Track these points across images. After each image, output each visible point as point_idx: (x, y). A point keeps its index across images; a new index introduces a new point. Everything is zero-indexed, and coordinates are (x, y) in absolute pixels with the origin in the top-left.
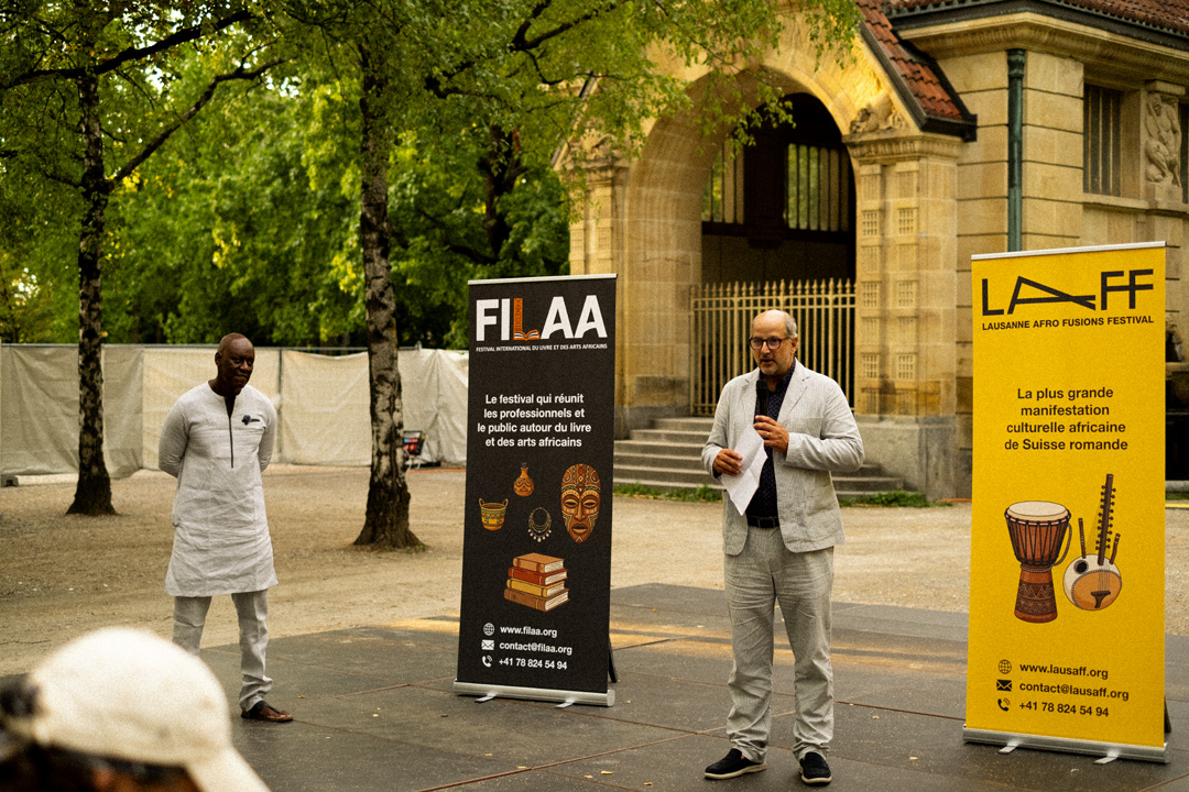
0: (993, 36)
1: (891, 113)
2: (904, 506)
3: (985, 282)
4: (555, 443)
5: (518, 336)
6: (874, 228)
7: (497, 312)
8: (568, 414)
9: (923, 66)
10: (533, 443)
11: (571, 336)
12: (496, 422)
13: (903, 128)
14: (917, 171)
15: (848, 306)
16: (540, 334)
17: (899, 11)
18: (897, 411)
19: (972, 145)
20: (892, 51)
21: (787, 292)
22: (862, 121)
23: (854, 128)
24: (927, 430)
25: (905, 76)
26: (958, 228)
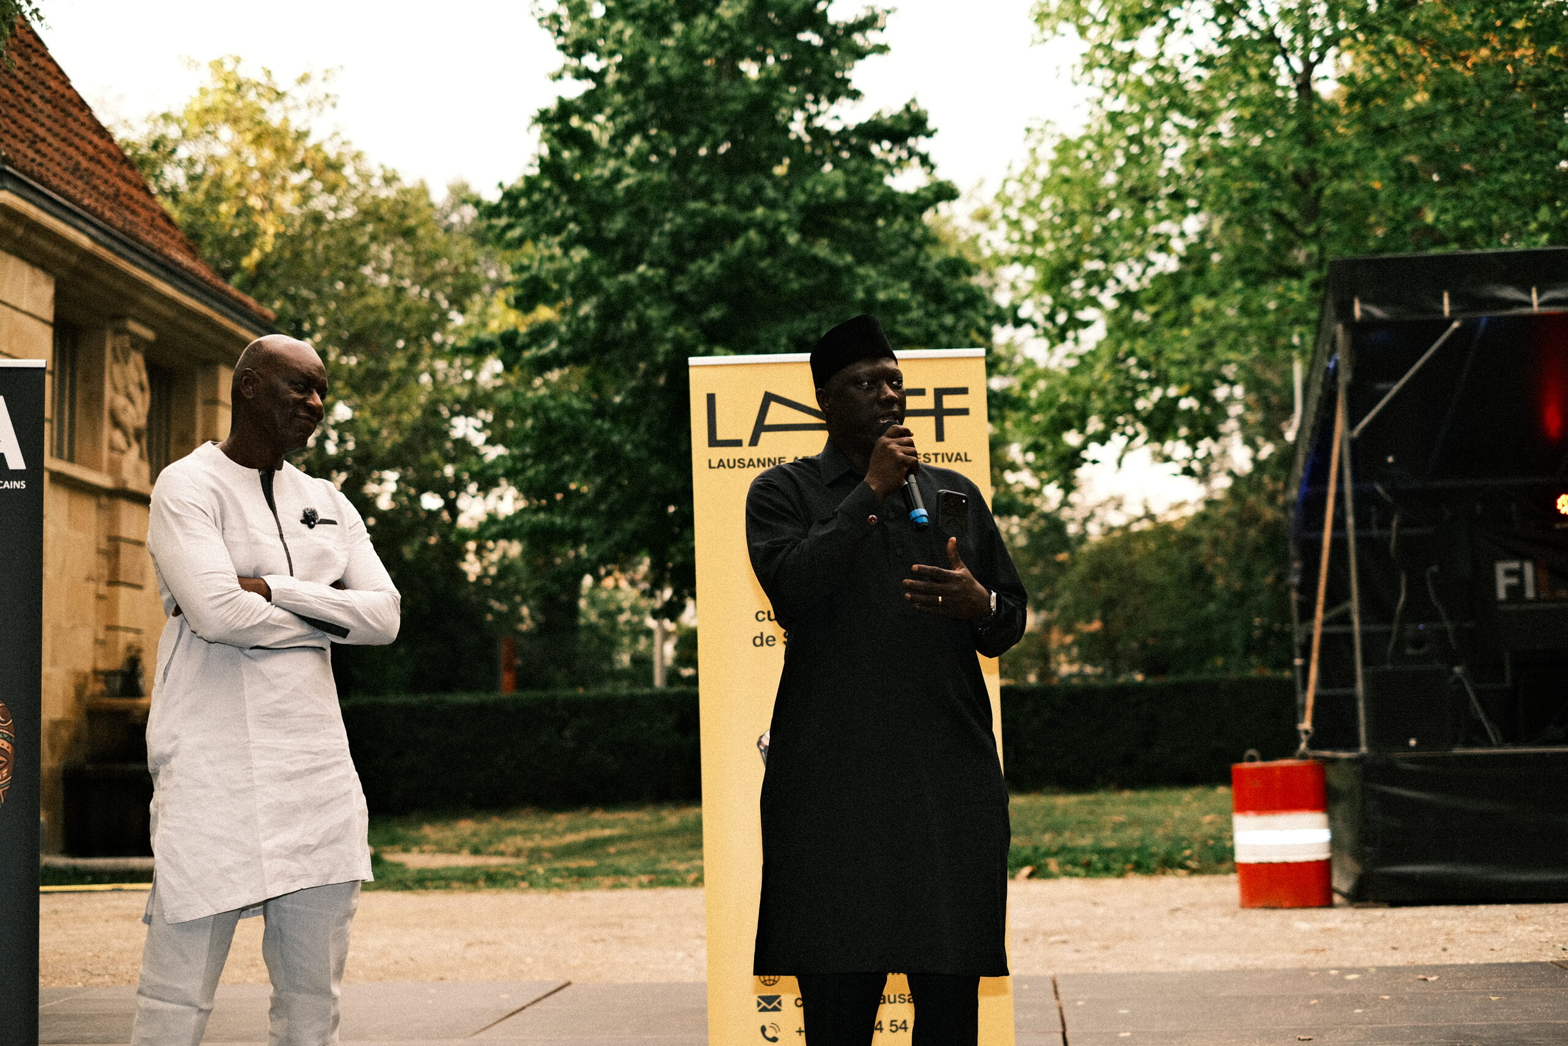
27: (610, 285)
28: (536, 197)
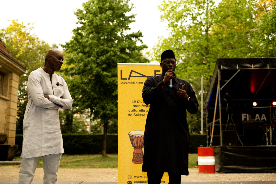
27: (86, 60)
28: (72, 44)
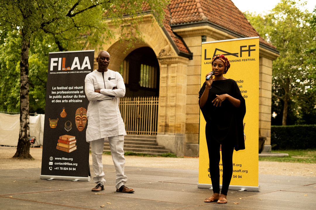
0: (198, 32)
1: (170, 51)
2: (171, 157)
3: (205, 50)
4: (74, 101)
5: (63, 69)
6: (165, 82)
7: (57, 62)
8: (78, 92)
9: (179, 39)
10: (67, 101)
11: (80, 69)
12: (55, 95)
13: (174, 55)
14: (177, 67)
15: (156, 104)
16: (70, 68)
17: (173, 24)
18: (169, 131)
19: (191, 61)
20: (171, 34)
21: (140, 100)
22: (162, 53)
23: (160, 55)
24: (177, 137)
25: (174, 41)
26: (187, 83)
